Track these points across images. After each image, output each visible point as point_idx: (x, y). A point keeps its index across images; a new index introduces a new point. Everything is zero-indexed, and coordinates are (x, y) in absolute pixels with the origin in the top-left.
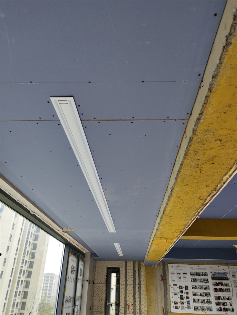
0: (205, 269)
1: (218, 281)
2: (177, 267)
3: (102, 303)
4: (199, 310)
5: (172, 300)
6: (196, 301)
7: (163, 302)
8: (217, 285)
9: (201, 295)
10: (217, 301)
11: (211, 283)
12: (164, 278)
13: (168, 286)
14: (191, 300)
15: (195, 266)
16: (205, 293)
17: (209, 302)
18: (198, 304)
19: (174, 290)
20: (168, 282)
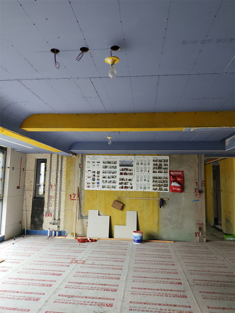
0: (116, 159)
1: (124, 168)
2: (93, 157)
3: (31, 184)
4: (106, 188)
5: (86, 181)
6: (104, 182)
7: (79, 183)
8: (123, 170)
9: (109, 178)
10: (121, 181)
11: (119, 168)
12: (81, 166)
13: (84, 172)
14: (101, 181)
15: (108, 157)
16: (113, 176)
17: (114, 182)
18: (106, 184)
19: (88, 174)
20: (84, 168)
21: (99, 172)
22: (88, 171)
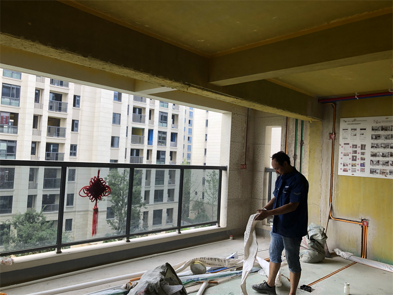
5: (340, 161)
6: (375, 163)
9: (384, 156)
19: (345, 150)
20: (337, 140)
21: (365, 145)
22: (345, 144)
